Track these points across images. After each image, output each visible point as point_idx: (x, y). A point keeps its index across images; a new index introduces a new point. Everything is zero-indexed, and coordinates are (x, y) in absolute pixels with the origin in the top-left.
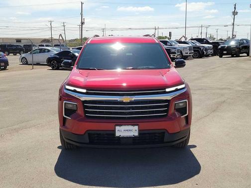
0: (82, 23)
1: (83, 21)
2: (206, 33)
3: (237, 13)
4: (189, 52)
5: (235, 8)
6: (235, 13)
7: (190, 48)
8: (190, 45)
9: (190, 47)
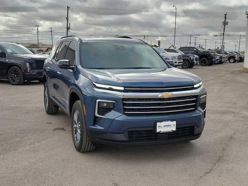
1: (69, 26)
2: (195, 43)
4: (178, 62)
5: (225, 18)
7: (179, 58)
8: (179, 54)
9: (179, 56)
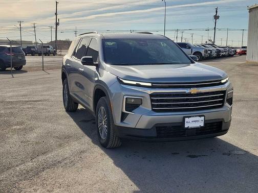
0: (57, 24)
3: (218, 17)
6: (216, 17)
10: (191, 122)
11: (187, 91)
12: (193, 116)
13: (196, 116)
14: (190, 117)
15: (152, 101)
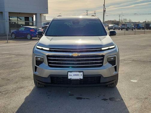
0: (104, 11)
10: (73, 75)
11: (70, 54)
12: (74, 72)
13: (76, 72)
14: (72, 72)
15: (48, 60)
